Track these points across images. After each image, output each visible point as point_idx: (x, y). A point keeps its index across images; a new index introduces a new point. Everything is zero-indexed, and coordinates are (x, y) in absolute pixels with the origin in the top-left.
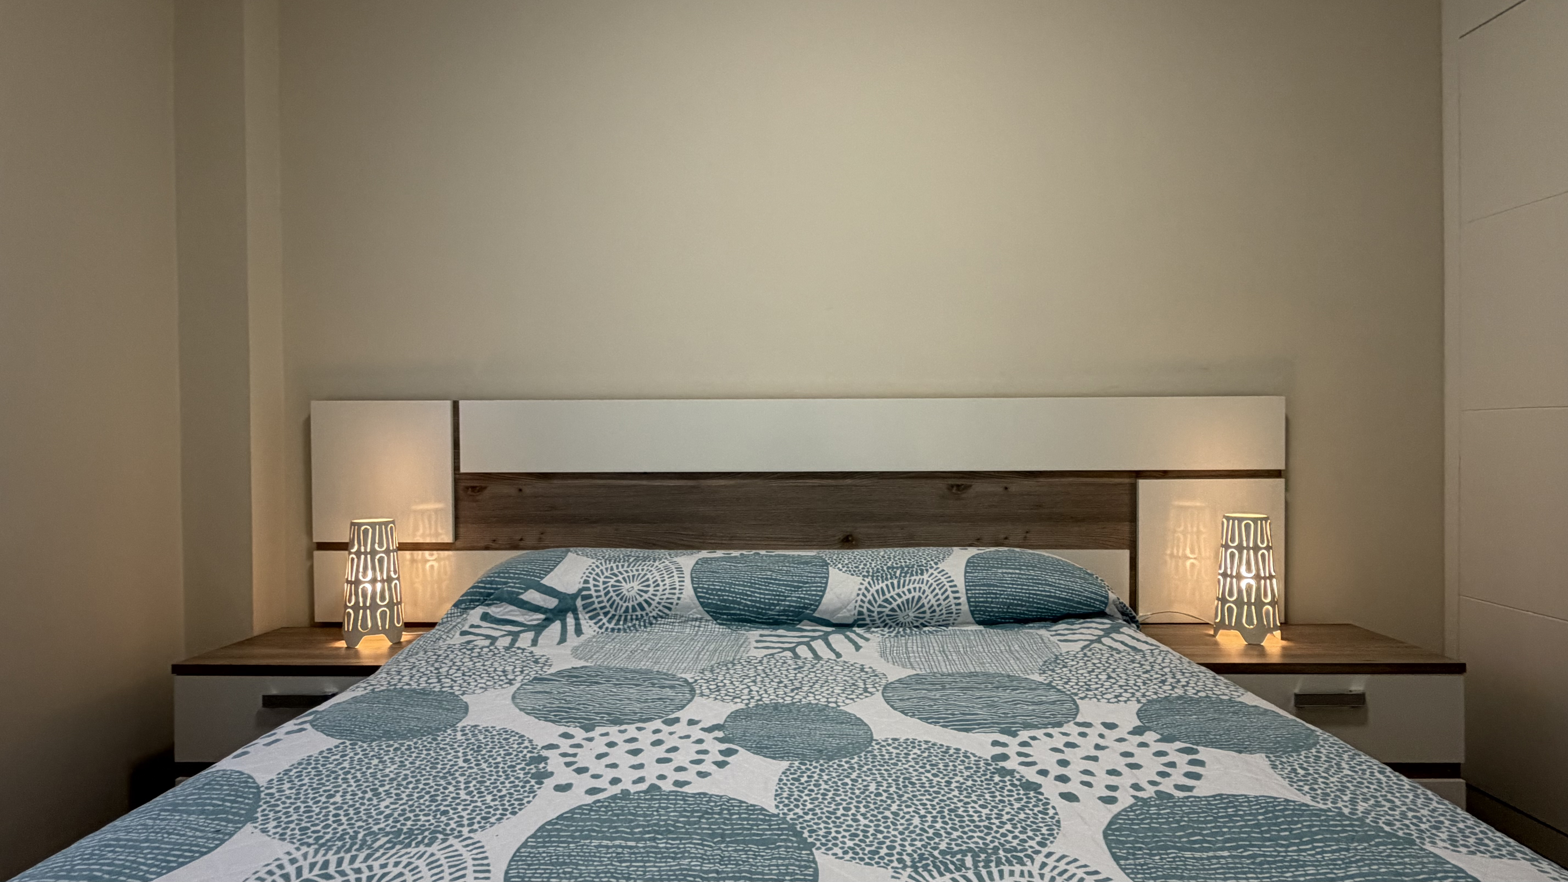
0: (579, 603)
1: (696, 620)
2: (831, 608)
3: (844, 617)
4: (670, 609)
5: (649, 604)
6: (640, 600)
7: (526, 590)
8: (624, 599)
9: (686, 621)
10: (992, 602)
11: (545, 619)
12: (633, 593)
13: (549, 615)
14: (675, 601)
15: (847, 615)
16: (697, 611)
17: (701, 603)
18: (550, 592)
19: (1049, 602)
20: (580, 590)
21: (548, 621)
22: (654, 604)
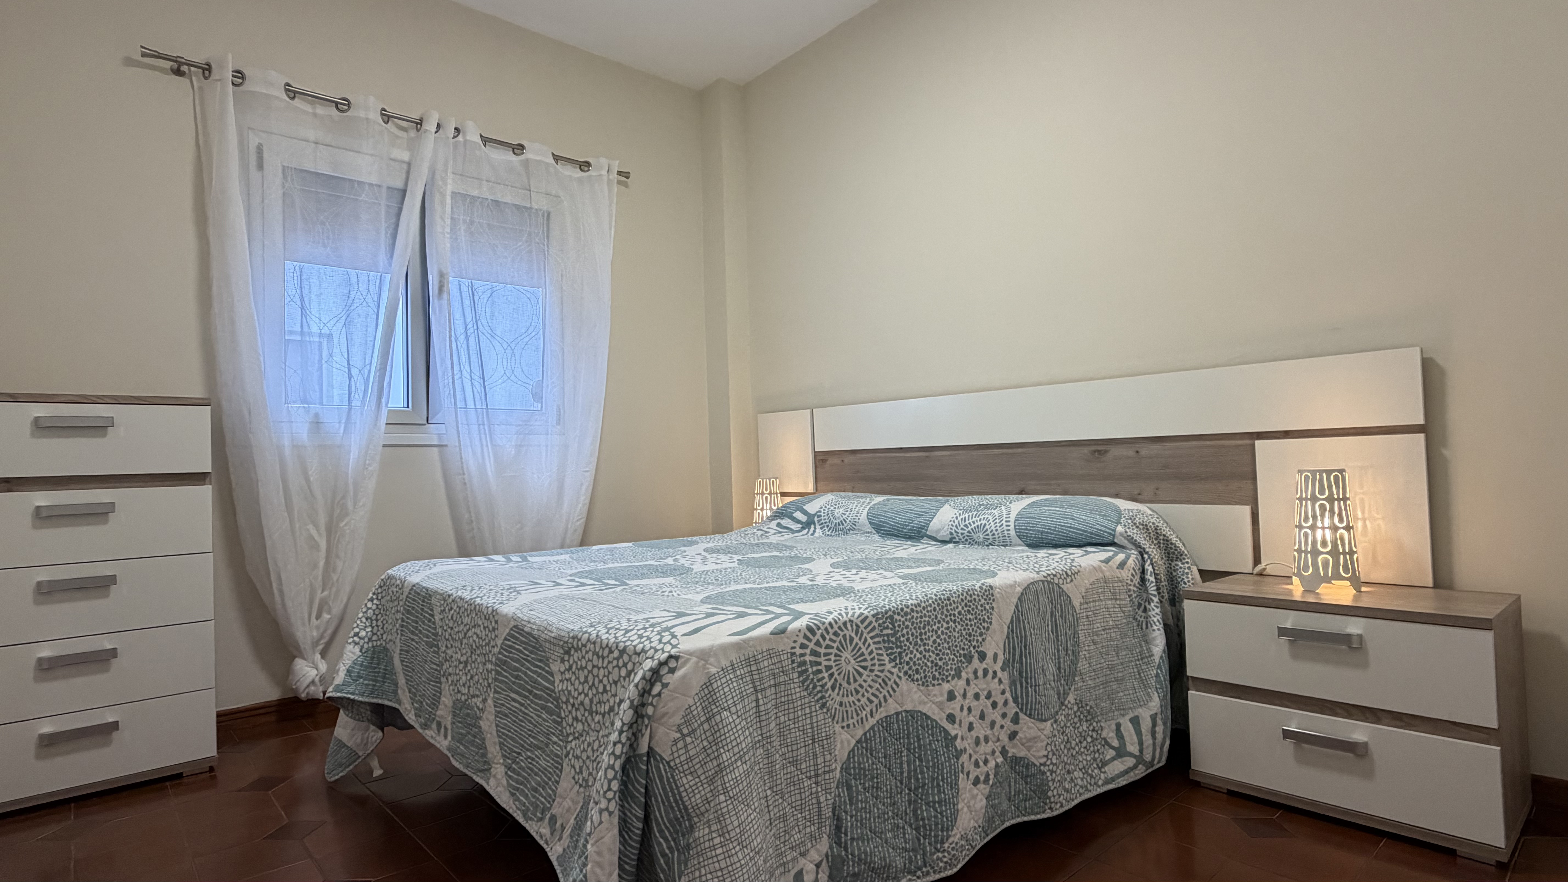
0: (816, 519)
1: (868, 533)
2: (935, 529)
3: (943, 536)
4: (855, 525)
5: (846, 522)
6: (842, 519)
7: (796, 511)
8: (835, 518)
9: (863, 533)
10: (1030, 530)
11: (802, 528)
12: (839, 515)
13: (804, 525)
14: (857, 520)
15: (944, 534)
16: (868, 528)
17: (870, 522)
18: (805, 512)
19: (1070, 531)
20: (817, 512)
21: (803, 528)
22: (848, 521)
